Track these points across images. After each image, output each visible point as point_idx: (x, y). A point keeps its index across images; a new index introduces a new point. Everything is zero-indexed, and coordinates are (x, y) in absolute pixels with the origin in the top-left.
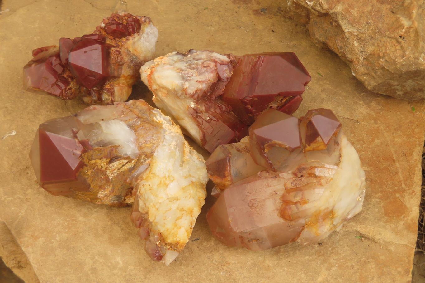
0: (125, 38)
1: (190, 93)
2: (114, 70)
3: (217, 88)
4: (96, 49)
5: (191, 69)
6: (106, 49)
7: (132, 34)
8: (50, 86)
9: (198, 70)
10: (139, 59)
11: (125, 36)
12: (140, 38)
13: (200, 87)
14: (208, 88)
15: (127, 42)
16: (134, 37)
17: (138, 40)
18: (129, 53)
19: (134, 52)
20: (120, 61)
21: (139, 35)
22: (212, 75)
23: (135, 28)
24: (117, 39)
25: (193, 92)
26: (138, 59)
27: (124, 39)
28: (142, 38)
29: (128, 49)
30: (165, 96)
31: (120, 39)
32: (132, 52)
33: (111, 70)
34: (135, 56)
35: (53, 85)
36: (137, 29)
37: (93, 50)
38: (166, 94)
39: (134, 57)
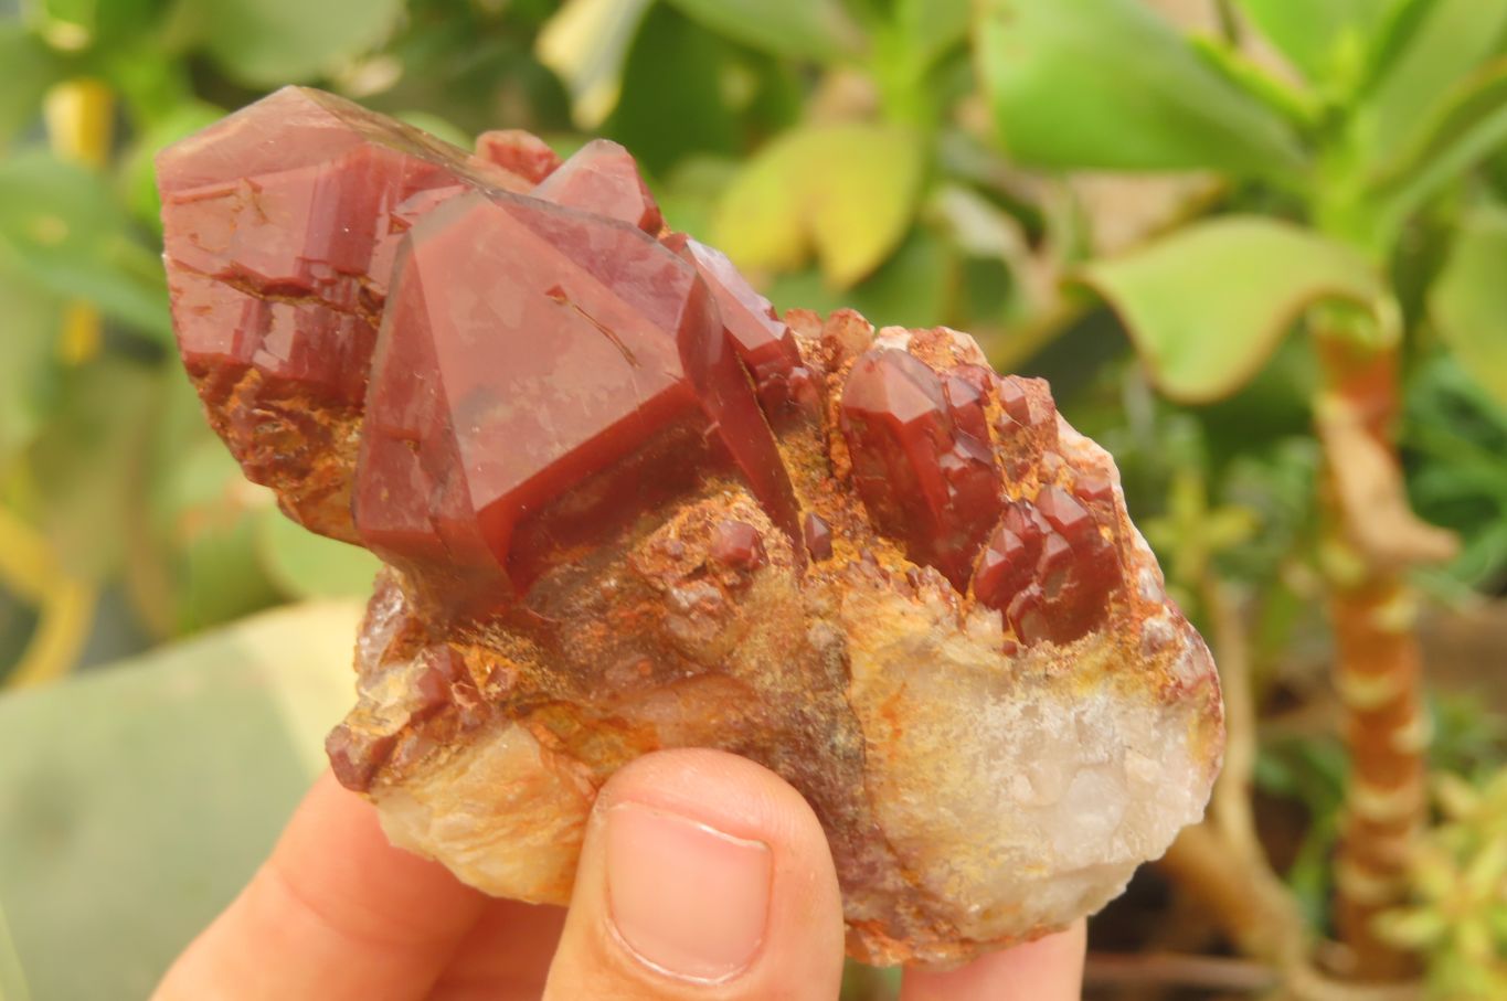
0: (909, 558)
2: (601, 608)
4: (631, 358)
6: (697, 437)
7: (971, 594)
8: (220, 265)
10: (870, 798)
11: (920, 555)
12: (1001, 687)
15: (887, 590)
16: (961, 623)
17: (972, 672)
18: (832, 671)
19: (874, 713)
20: (685, 604)
21: (1010, 651)
23: (1034, 589)
24: (859, 509)
26: (859, 790)
27: (895, 561)
28: (1014, 707)
29: (853, 642)
31: (876, 532)
32: (855, 691)
33: (571, 580)
34: (854, 742)
35: (237, 277)
36: (1030, 604)
37: (616, 341)
39: (840, 738)
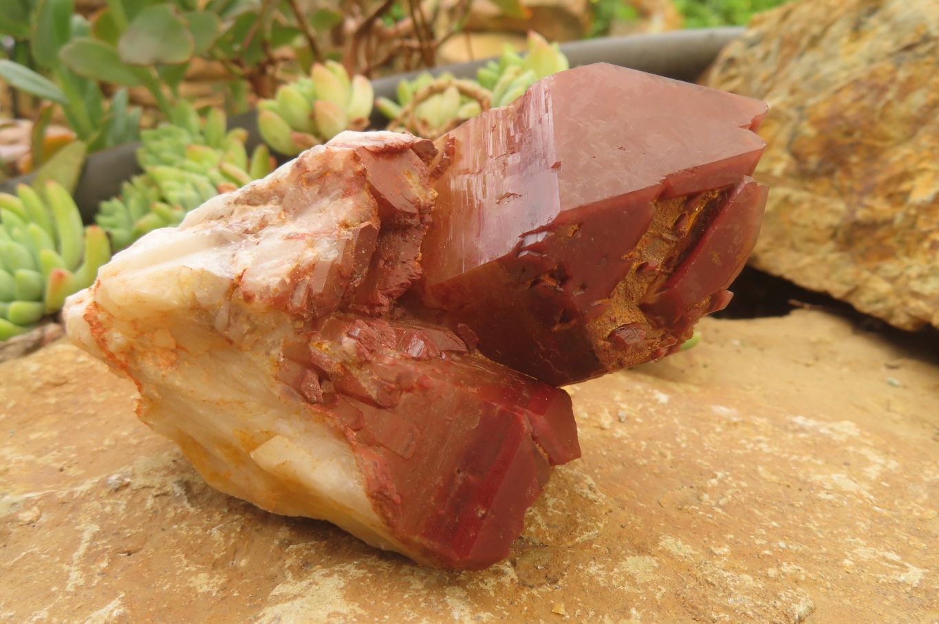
1: (268, 287)
3: (386, 262)
5: (255, 205)
9: (286, 200)
13: (310, 255)
14: (345, 251)
22: (350, 202)
25: (279, 279)
30: (172, 364)
38: (172, 351)
